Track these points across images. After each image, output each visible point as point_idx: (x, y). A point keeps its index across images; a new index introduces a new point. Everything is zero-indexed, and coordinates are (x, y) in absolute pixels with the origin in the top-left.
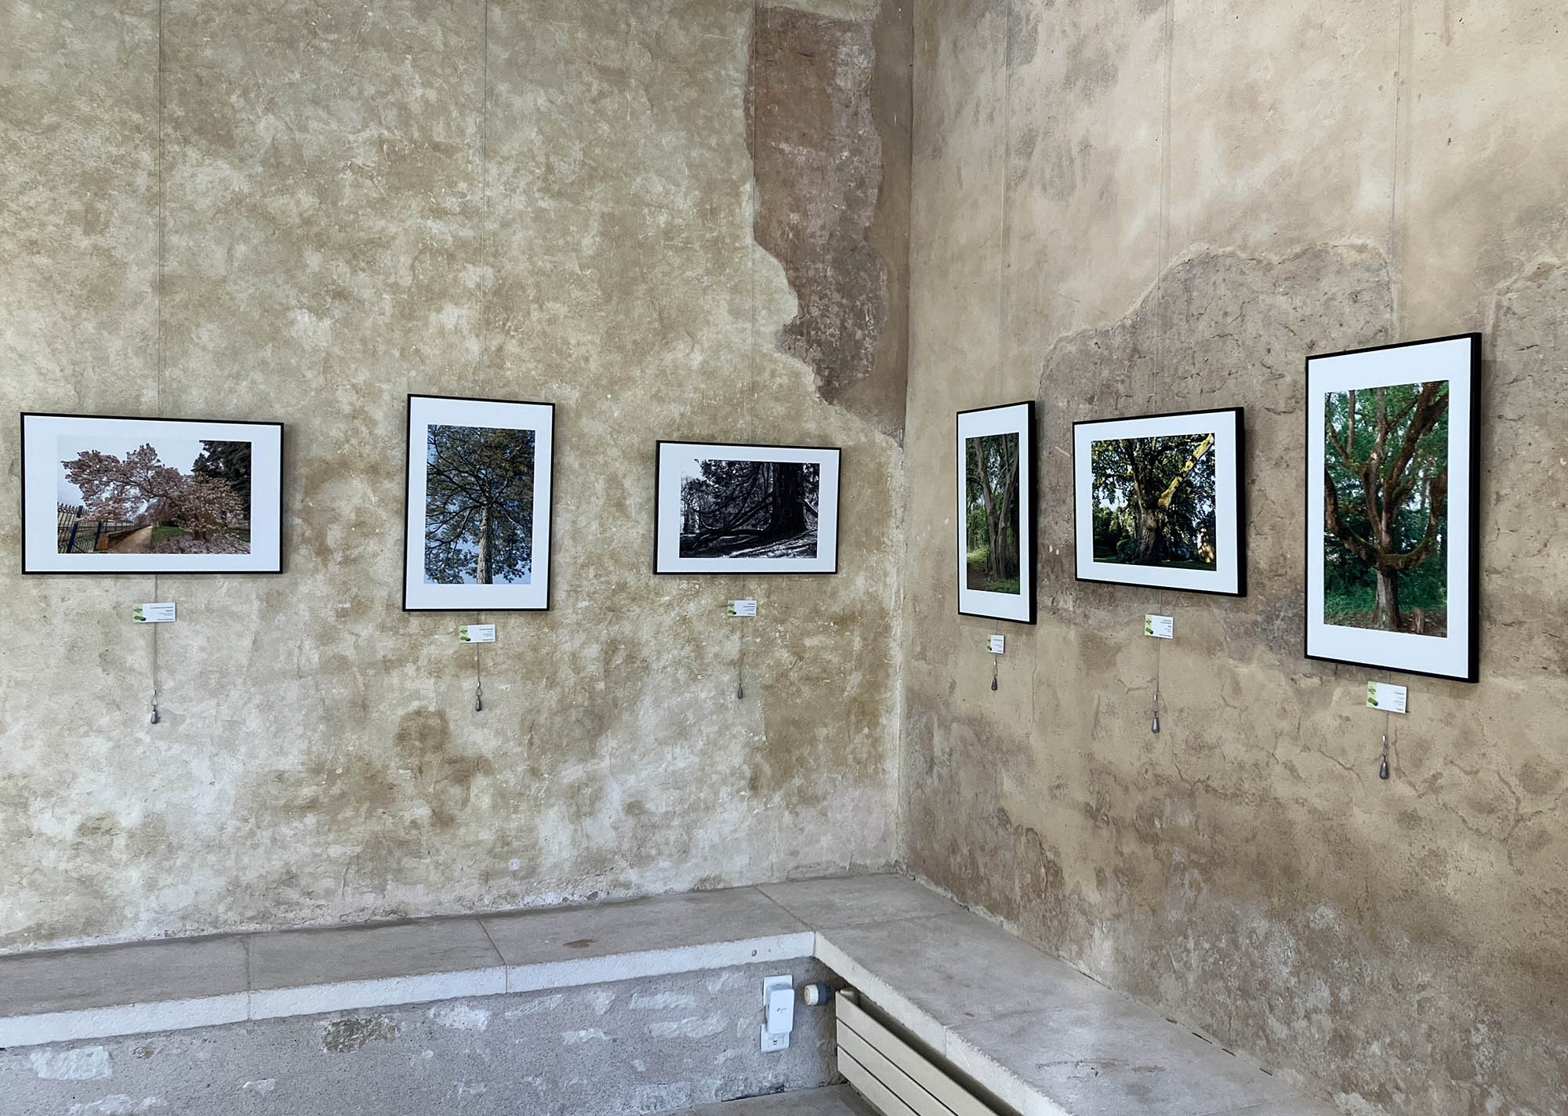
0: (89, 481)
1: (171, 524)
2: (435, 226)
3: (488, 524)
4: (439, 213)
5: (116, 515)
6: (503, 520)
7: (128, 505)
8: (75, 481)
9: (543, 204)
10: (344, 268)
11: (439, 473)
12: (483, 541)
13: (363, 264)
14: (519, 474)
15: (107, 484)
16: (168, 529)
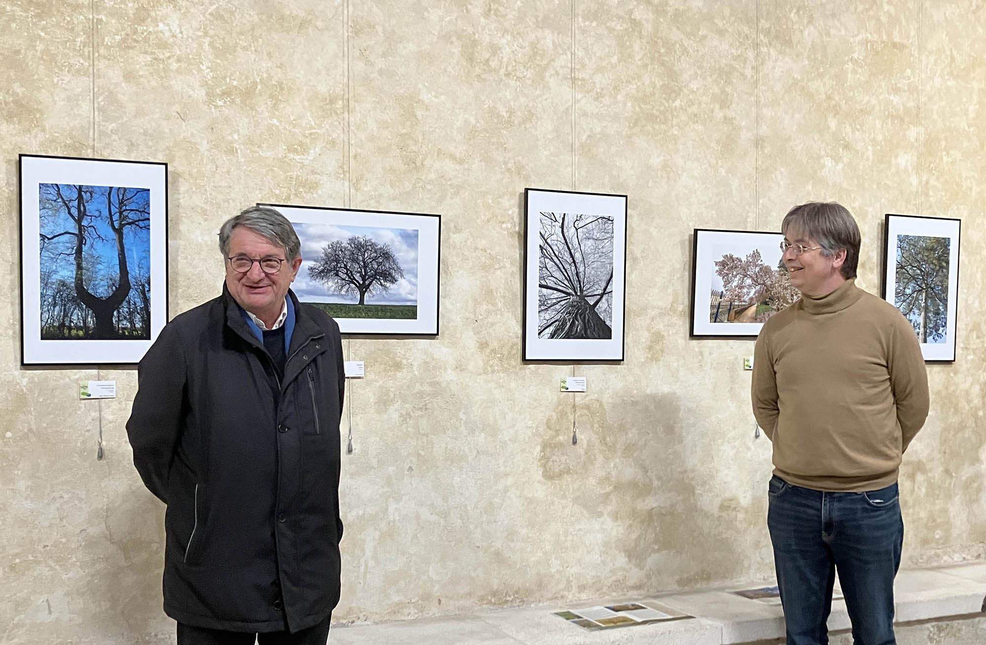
0: (727, 274)
1: (766, 303)
2: (895, 99)
3: (926, 302)
4: (896, 90)
5: (739, 297)
6: (933, 300)
7: (745, 290)
8: (720, 274)
9: (950, 83)
10: (849, 129)
11: (902, 267)
12: (923, 314)
13: (858, 127)
14: (941, 267)
15: (735, 276)
16: (764, 306)
